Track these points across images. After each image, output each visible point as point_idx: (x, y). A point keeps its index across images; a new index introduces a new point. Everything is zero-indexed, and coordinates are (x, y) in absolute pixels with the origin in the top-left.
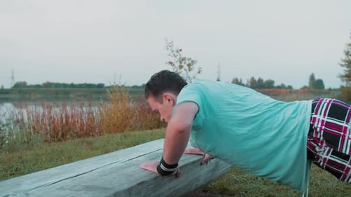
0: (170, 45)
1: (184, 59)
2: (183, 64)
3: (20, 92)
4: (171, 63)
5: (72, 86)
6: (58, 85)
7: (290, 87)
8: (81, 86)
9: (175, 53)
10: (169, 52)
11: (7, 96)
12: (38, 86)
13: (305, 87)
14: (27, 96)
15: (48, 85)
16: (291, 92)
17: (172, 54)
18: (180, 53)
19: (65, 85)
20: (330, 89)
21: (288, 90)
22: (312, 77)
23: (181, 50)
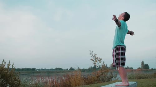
0: (92, 53)
1: (97, 58)
2: (97, 60)
4: (92, 60)
7: (132, 68)
9: (94, 56)
10: (91, 55)
13: (139, 68)
16: (132, 71)
17: (92, 56)
18: (96, 56)
20: (152, 69)
21: (131, 70)
22: (143, 63)
23: (96, 55)
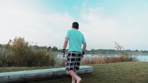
3: (92, 52)
4: (116, 47)
5: (106, 50)
6: (102, 50)
8: (108, 50)
10: (115, 44)
11: (89, 53)
12: (97, 50)
14: (94, 53)
15: (100, 50)
19: (104, 50)
23: (118, 44)
